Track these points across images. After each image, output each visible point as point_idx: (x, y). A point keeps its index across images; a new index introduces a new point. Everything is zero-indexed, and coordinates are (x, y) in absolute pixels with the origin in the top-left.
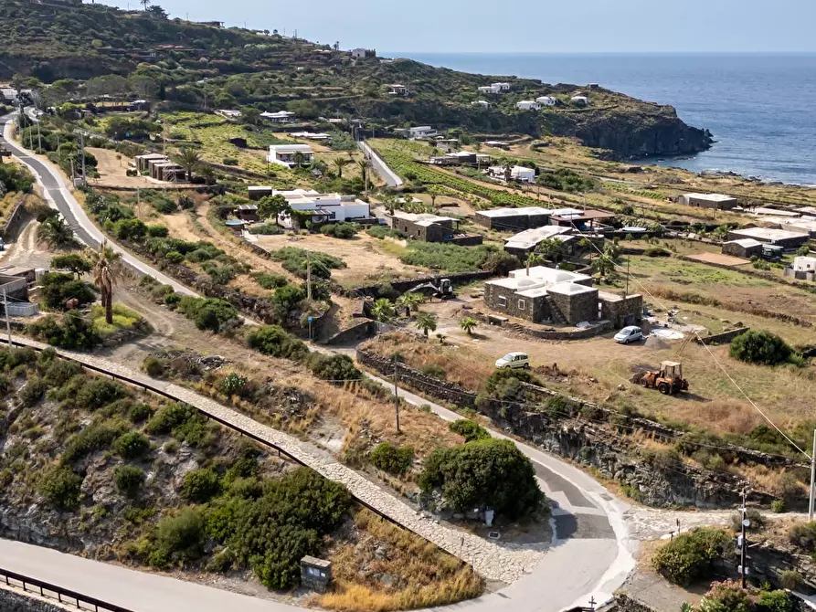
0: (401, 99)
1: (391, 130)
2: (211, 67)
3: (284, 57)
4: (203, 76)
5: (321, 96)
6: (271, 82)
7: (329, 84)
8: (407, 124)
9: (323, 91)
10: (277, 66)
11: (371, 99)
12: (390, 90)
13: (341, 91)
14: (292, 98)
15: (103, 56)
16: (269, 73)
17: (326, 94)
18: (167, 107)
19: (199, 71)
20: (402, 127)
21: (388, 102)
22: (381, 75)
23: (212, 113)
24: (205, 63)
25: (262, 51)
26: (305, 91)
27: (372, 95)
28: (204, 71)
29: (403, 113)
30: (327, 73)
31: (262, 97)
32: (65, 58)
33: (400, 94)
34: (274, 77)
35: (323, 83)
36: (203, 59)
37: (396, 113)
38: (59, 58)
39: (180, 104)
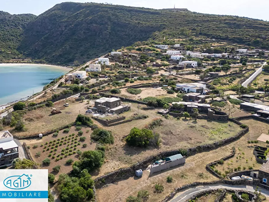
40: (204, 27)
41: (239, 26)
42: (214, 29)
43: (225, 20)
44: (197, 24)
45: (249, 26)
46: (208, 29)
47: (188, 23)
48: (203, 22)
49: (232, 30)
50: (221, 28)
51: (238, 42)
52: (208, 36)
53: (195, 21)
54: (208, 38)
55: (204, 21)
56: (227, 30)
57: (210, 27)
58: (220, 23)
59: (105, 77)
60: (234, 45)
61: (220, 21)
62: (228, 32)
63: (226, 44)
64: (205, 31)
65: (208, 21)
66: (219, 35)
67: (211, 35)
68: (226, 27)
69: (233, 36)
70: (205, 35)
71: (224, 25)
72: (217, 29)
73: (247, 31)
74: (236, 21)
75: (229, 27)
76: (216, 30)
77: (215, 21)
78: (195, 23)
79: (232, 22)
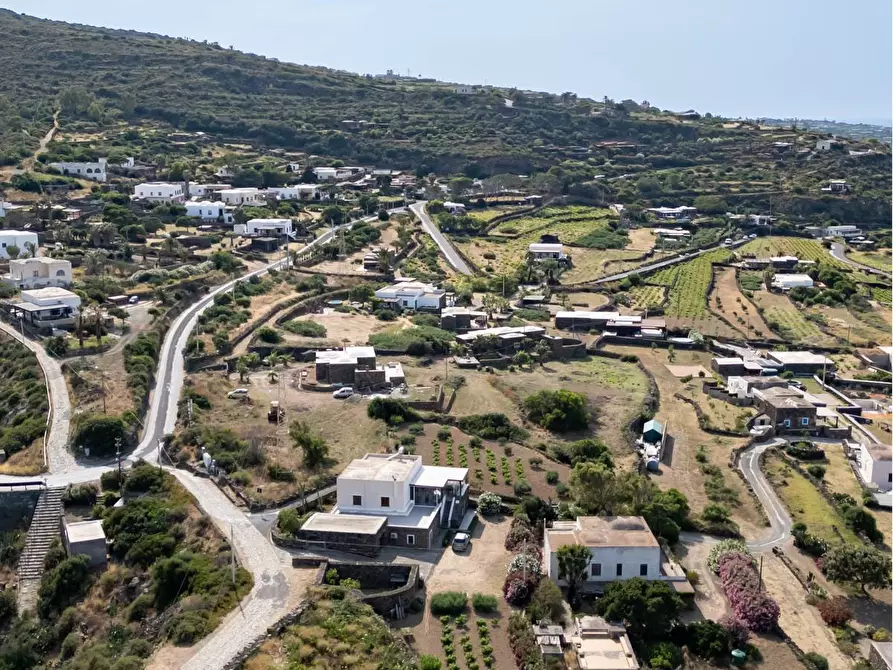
0: (832, 196)
1: (802, 228)
2: (647, 161)
3: (734, 151)
4: (628, 171)
5: (744, 191)
6: (699, 177)
7: (760, 179)
8: (827, 223)
9: (750, 186)
10: (719, 160)
11: (795, 195)
12: (827, 186)
13: (768, 186)
14: (709, 194)
15: (535, 155)
16: (704, 167)
17: (751, 189)
18: (564, 202)
19: (628, 167)
20: (818, 226)
21: (816, 198)
22: (833, 170)
23: (607, 207)
24: (640, 158)
25: (715, 144)
26: (729, 186)
27: (799, 191)
28: (634, 166)
29: (828, 211)
30: (767, 167)
31: (673, 192)
32: (493, 157)
33: (836, 190)
34: (706, 171)
35: (754, 178)
36: (641, 155)
37: (820, 210)
38: (488, 157)
39: (579, 198)
40: (139, 84)
41: (252, 84)
42: (180, 95)
43: (198, 59)
44: (104, 73)
45: (284, 85)
46: (160, 94)
47: (63, 67)
48: (120, 62)
49: (237, 96)
50: (199, 88)
51: (281, 144)
52: (174, 120)
53: (86, 56)
54: (176, 127)
55: (122, 59)
56: (224, 98)
57: (159, 84)
58: (187, 71)
59: (131, 300)
60: (276, 155)
61: (183, 62)
62: (229, 105)
63: (250, 151)
64: (153, 103)
65: (137, 58)
66: (211, 118)
67: (183, 115)
68: (216, 87)
69: (260, 122)
70: (159, 115)
71: (205, 79)
72: (188, 92)
73: (285, 103)
74: (236, 64)
75: (227, 88)
76: (189, 97)
77: (166, 62)
78: (89, 64)
79: (224, 67)
